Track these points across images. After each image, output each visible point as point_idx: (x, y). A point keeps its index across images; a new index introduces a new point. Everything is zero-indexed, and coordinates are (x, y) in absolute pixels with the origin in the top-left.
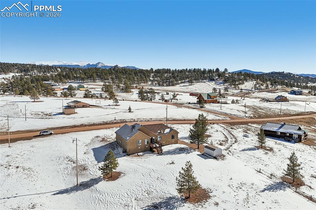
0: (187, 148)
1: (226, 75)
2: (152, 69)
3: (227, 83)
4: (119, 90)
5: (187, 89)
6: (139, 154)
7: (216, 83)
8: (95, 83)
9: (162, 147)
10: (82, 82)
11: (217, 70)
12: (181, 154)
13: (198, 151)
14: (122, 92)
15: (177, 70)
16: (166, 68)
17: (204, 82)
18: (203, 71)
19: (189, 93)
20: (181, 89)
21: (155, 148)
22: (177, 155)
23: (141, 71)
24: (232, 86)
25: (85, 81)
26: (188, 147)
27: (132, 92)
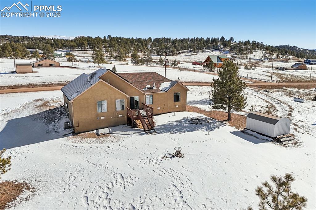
0: (206, 118)
1: (232, 44)
2: (150, 38)
3: (233, 52)
4: (112, 59)
5: (190, 58)
6: (101, 131)
7: (221, 53)
8: (86, 52)
9: (155, 117)
10: (72, 51)
11: (223, 38)
12: (194, 130)
13: (230, 126)
14: (116, 61)
15: (178, 39)
16: (166, 37)
17: (208, 52)
18: (207, 40)
19: (191, 62)
20: (182, 59)
21: (138, 118)
22: (186, 133)
23: (139, 40)
24: (239, 56)
25: (75, 50)
26: (208, 117)
27: (127, 61)
